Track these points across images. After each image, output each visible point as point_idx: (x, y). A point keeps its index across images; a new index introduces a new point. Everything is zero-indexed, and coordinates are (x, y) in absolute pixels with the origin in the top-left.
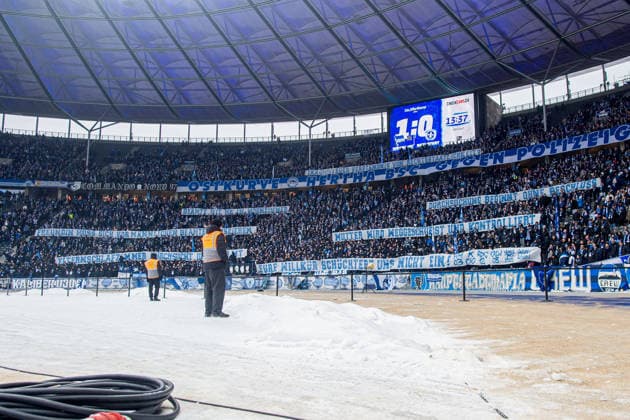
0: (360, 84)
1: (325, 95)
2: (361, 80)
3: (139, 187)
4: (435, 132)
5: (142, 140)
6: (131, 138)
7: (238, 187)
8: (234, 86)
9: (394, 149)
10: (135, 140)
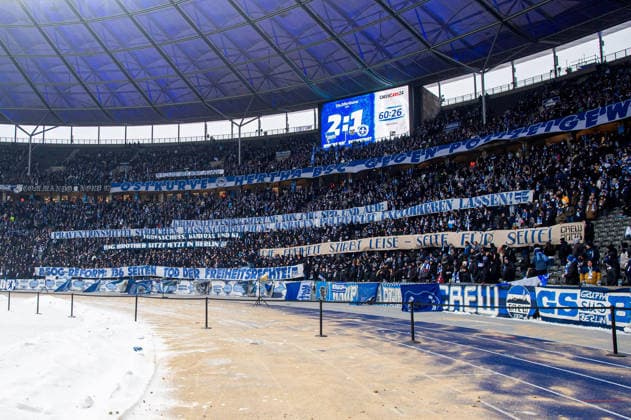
0: (289, 82)
1: (253, 92)
2: (288, 76)
3: (76, 188)
4: (367, 127)
5: (82, 143)
6: (72, 141)
7: (168, 188)
8: (164, 87)
9: (325, 146)
10: (75, 142)
